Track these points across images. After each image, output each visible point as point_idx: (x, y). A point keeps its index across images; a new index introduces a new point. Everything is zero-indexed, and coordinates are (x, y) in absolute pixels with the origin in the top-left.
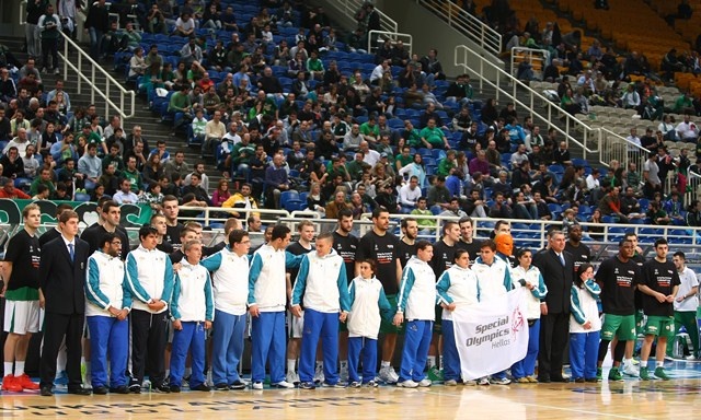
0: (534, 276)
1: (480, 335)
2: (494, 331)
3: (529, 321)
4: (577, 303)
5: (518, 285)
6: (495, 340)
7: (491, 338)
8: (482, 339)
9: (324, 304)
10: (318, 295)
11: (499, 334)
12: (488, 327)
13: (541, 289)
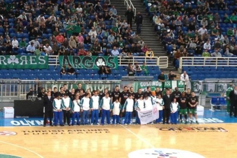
0: (161, 101)
1: (144, 115)
2: (148, 114)
6: (149, 116)
7: (147, 115)
8: (145, 116)
11: (149, 115)
12: (146, 113)
13: (162, 104)
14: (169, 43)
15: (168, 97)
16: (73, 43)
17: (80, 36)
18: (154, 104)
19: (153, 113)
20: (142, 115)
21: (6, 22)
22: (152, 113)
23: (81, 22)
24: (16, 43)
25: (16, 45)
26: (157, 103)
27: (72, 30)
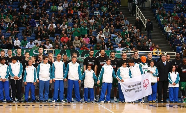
0: (154, 69)
1: (130, 89)
3: (152, 83)
4: (170, 78)
5: (146, 72)
6: (137, 90)
7: (135, 89)
9: (73, 78)
10: (71, 75)
12: (133, 86)
13: (156, 73)
14: (178, 45)
15: (164, 64)
16: (77, 43)
17: (86, 38)
18: (145, 73)
19: (142, 87)
20: (127, 88)
21: (16, 28)
22: (142, 85)
23: (92, 29)
24: (18, 43)
25: (17, 45)
26: (149, 72)
27: (78, 32)
